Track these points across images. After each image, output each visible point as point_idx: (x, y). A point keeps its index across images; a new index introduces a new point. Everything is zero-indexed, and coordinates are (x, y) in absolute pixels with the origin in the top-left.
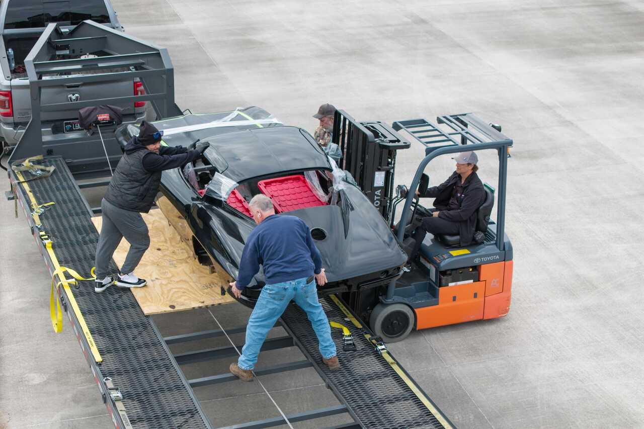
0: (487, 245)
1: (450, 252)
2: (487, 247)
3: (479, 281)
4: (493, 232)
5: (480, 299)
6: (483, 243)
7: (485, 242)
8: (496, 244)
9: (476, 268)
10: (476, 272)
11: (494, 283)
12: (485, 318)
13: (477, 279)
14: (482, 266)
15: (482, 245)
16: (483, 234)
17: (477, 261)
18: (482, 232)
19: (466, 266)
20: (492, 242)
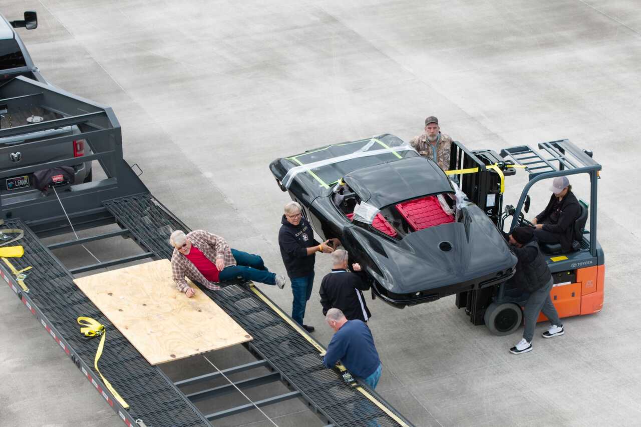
0: (583, 252)
1: (551, 259)
2: (583, 254)
3: (576, 282)
4: (586, 240)
5: (577, 298)
6: (579, 250)
7: (581, 249)
8: (590, 251)
9: (574, 272)
10: (573, 275)
11: (589, 284)
12: (581, 314)
13: (574, 281)
14: (579, 270)
15: (578, 253)
16: (578, 243)
17: (574, 266)
18: (578, 241)
19: (564, 270)
20: (586, 250)
